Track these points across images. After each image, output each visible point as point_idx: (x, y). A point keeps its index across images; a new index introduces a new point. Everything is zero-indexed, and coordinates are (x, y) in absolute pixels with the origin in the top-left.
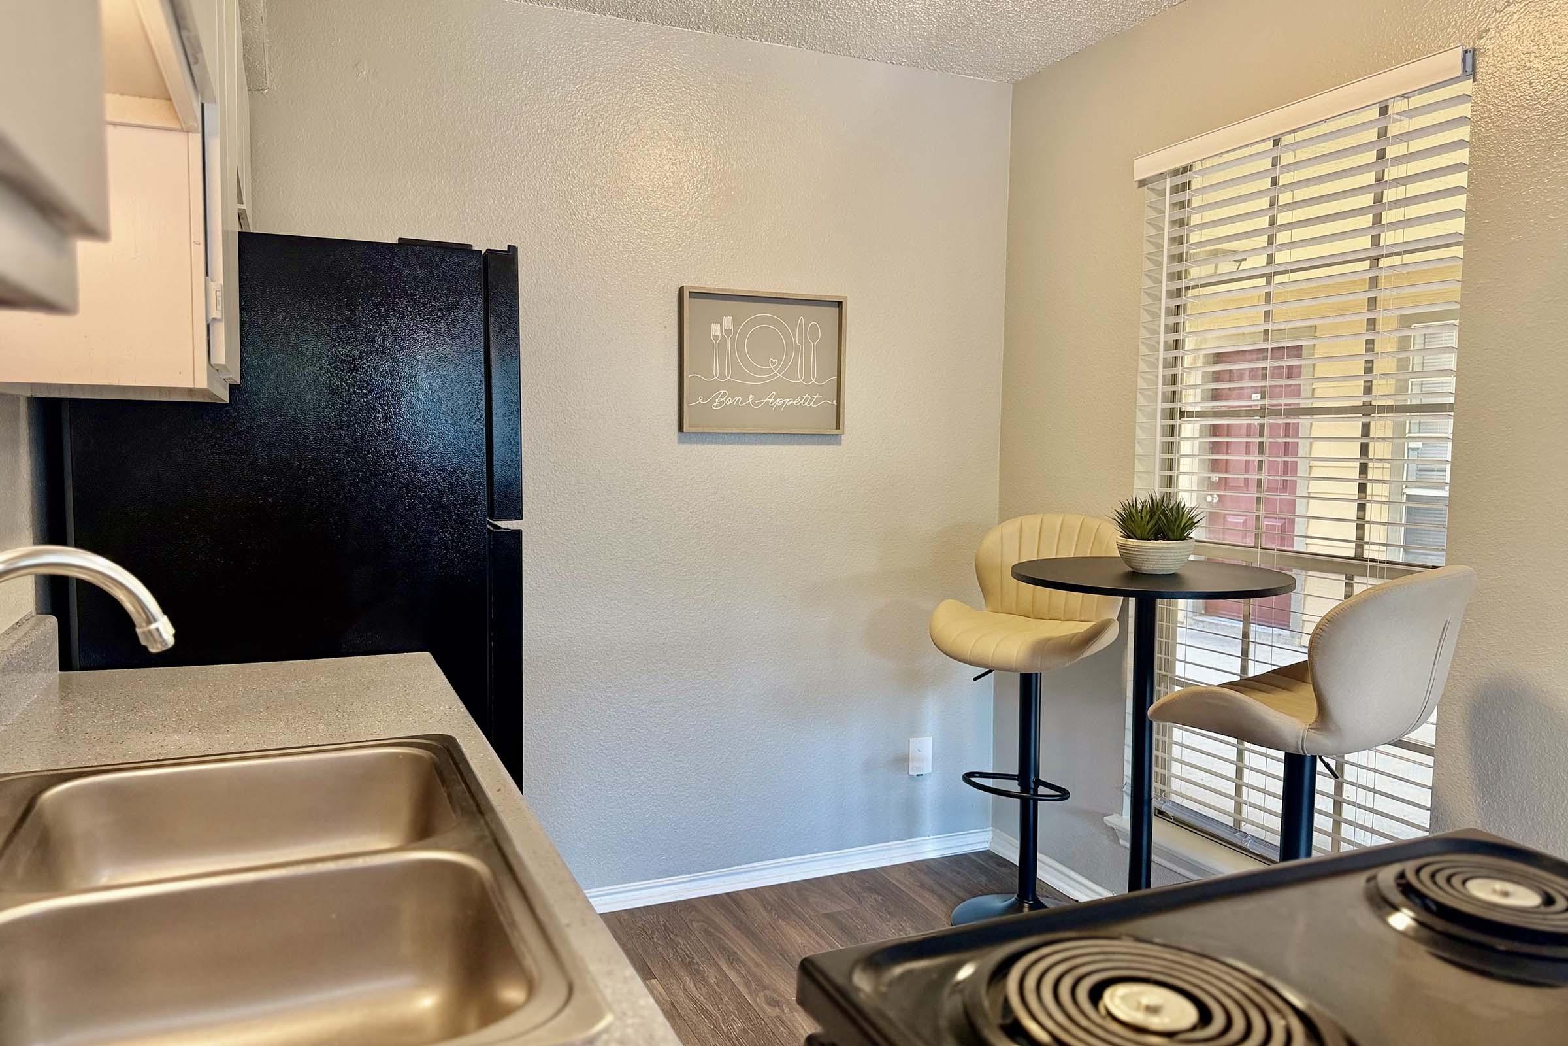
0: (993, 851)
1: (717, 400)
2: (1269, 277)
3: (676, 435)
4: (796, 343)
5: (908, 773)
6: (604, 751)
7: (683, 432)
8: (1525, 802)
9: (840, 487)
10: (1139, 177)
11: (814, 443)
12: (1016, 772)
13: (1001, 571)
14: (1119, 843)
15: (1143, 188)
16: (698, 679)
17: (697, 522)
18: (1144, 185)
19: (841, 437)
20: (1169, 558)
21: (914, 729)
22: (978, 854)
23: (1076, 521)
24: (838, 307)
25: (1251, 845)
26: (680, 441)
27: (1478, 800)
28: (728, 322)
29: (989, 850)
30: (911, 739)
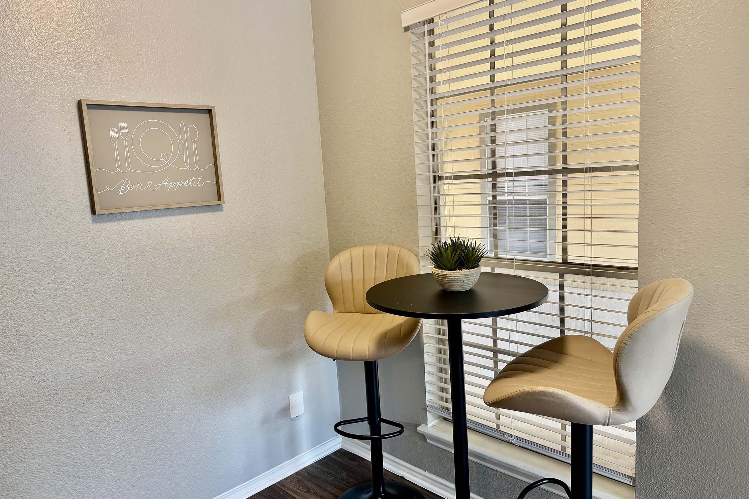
0: (344, 449)
1: (122, 187)
2: (493, 90)
3: (90, 217)
4: (180, 140)
5: (290, 417)
6: (61, 470)
7: (95, 214)
8: (701, 415)
9: (226, 240)
10: (405, 25)
11: (203, 212)
12: (366, 415)
13: (342, 285)
14: (427, 442)
15: (407, 32)
16: (133, 396)
17: (117, 281)
18: (409, 30)
19: (222, 206)
20: (470, 281)
21: (290, 390)
22: (335, 453)
23: (384, 249)
24: (209, 114)
25: (515, 442)
26: (94, 221)
27: (669, 413)
28: (123, 127)
29: (341, 448)
30: (290, 396)
